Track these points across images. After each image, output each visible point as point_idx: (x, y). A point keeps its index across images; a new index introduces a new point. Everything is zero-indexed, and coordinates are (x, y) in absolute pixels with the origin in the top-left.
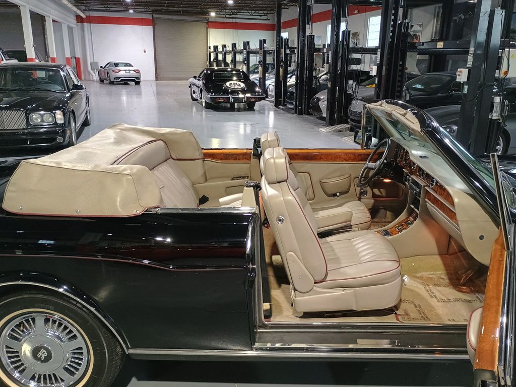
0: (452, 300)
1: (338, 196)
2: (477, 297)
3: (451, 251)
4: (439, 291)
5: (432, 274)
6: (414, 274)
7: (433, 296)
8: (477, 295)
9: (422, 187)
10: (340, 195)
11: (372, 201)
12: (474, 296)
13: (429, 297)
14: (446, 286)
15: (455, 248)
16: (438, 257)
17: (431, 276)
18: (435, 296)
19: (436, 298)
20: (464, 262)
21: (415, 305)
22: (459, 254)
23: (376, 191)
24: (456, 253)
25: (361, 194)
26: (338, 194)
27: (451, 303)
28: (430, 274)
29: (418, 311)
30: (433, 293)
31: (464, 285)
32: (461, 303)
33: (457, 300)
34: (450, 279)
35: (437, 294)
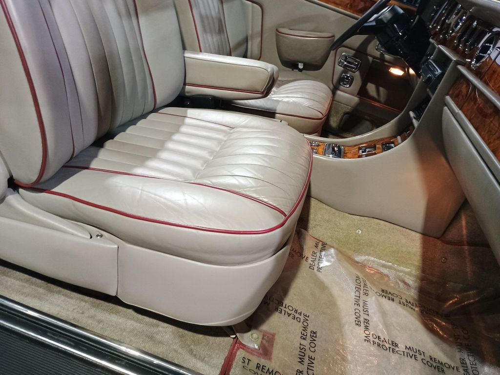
0: (402, 347)
1: (300, 70)
2: (463, 362)
3: (452, 235)
4: (384, 314)
5: (390, 268)
6: (350, 253)
7: (362, 319)
8: (465, 356)
9: (452, 64)
10: (304, 69)
11: (356, 99)
12: (458, 356)
13: (353, 318)
14: (405, 304)
15: (465, 232)
16: (417, 238)
17: (385, 271)
18: (367, 321)
19: (367, 328)
20: (469, 268)
21: (305, 328)
22: (466, 248)
23: (371, 88)
24: (460, 243)
25: (342, 80)
26: (301, 66)
27: (394, 358)
28: (384, 266)
29: (302, 349)
30: (366, 311)
31: (446, 317)
32: (418, 365)
33: (413, 353)
34: (422, 291)
35: (375, 319)
